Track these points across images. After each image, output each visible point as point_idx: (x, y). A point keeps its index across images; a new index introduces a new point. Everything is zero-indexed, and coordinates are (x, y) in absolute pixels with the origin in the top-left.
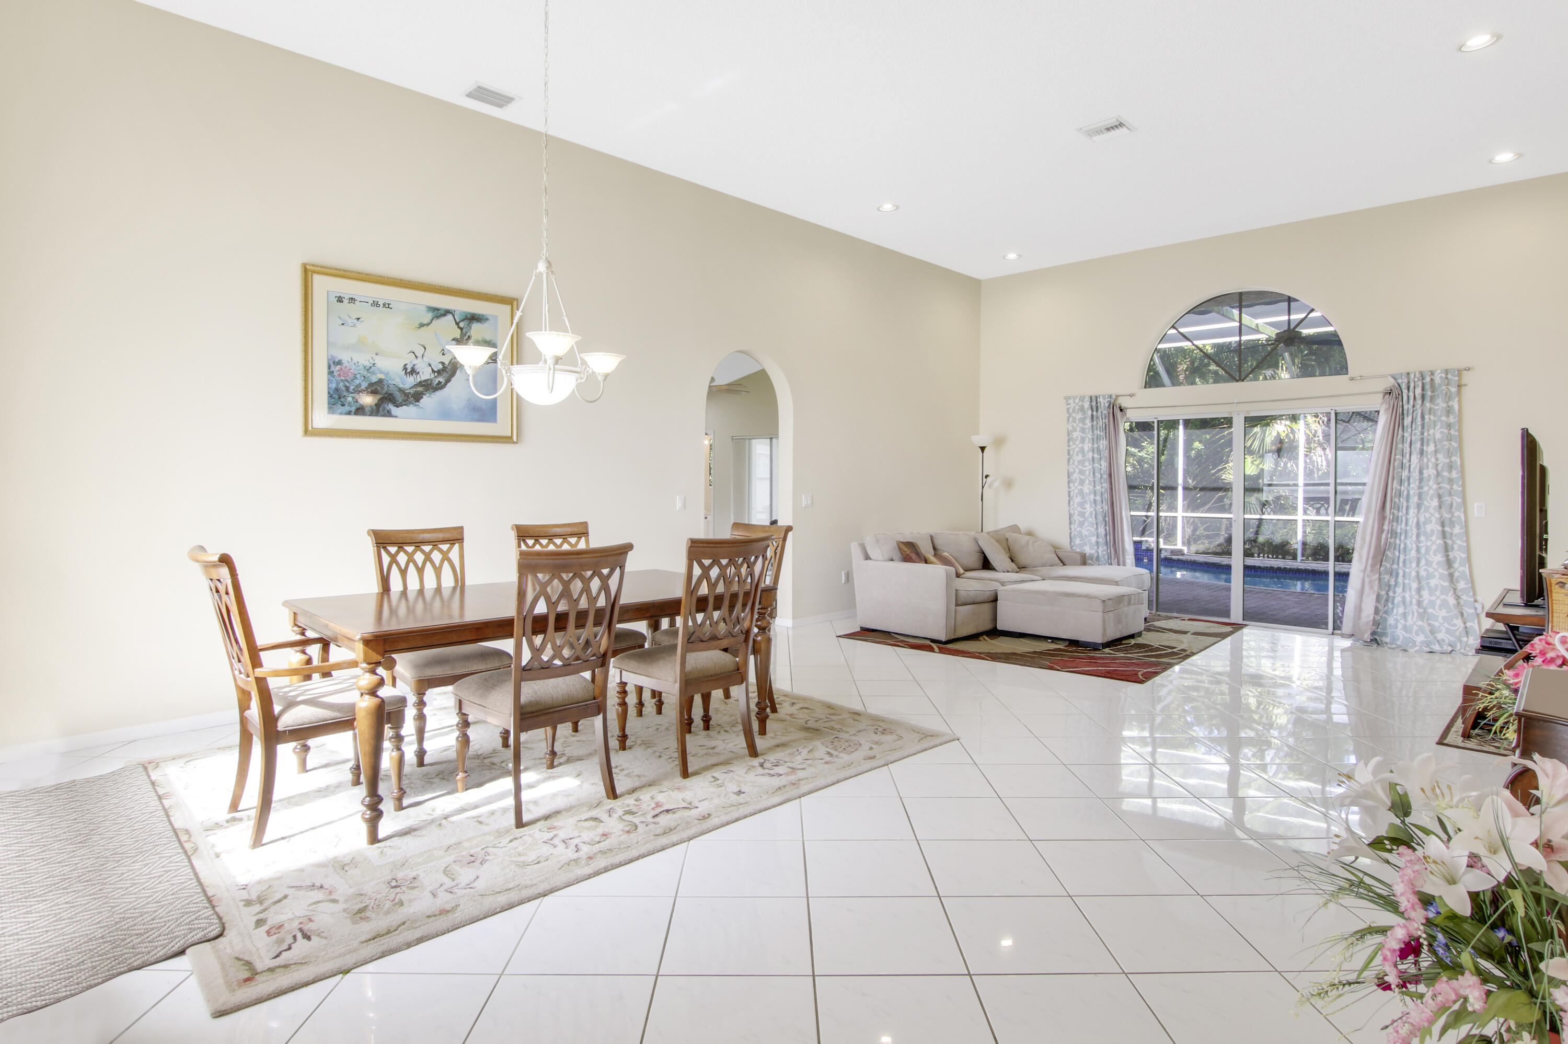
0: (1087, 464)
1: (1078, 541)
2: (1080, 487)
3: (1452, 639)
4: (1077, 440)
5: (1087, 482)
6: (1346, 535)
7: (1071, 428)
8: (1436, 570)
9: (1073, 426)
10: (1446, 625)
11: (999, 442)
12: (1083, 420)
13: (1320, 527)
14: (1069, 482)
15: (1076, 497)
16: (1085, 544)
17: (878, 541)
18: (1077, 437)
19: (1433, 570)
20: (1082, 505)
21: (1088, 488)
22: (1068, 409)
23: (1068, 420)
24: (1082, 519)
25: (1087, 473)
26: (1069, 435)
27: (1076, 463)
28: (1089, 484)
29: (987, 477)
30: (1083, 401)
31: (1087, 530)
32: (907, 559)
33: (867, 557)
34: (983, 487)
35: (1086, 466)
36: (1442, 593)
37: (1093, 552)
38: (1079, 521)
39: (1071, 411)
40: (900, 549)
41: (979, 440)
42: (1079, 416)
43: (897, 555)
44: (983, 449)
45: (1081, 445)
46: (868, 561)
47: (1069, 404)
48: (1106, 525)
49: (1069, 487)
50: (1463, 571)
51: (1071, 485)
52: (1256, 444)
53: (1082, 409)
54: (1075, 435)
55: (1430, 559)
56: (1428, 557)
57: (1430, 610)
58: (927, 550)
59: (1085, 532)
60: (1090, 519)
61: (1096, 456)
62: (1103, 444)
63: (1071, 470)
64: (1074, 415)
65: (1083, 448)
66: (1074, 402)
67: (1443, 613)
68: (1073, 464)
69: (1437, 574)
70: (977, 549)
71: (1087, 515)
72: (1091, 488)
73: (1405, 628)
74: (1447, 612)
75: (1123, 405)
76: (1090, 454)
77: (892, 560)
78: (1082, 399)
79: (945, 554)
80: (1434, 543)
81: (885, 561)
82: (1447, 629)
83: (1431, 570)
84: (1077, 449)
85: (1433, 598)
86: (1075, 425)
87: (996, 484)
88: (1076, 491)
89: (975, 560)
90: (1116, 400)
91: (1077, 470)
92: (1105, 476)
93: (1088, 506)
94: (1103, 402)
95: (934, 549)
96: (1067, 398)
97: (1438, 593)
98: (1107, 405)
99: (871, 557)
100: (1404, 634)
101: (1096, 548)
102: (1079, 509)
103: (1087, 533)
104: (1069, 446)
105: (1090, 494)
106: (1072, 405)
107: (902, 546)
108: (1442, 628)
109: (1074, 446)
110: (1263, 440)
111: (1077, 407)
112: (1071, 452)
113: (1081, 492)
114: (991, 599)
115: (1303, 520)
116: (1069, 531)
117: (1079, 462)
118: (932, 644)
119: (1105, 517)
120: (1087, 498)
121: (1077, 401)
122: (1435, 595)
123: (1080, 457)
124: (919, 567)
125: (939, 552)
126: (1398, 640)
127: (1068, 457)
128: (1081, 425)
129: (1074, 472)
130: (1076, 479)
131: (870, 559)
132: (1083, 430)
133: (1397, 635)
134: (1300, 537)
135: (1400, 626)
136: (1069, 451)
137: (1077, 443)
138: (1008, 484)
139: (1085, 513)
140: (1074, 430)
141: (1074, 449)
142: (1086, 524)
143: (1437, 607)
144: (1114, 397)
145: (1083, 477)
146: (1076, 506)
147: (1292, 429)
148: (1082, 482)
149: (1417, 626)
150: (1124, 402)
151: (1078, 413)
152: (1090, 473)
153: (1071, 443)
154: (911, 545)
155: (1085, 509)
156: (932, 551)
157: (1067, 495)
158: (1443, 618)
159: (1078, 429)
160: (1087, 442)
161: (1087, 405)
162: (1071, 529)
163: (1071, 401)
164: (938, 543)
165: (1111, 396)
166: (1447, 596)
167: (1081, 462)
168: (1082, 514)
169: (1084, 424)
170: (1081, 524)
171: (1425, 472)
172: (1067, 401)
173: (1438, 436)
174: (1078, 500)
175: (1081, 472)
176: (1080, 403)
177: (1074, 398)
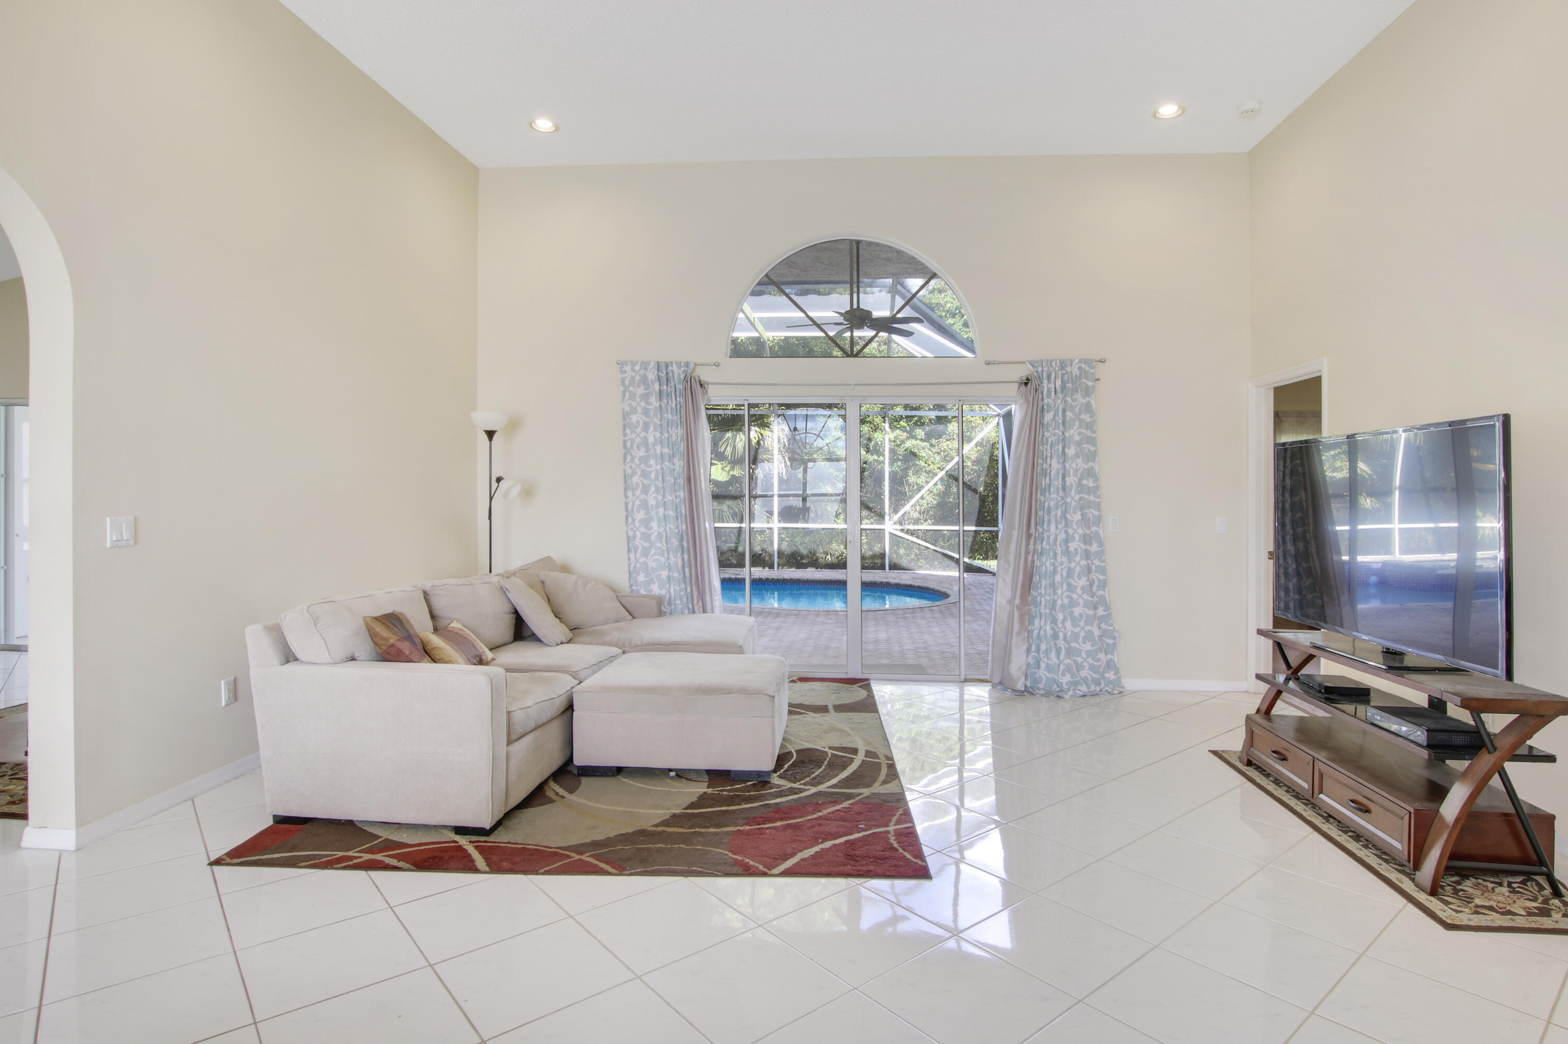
0: (652, 462)
1: (641, 578)
2: (643, 497)
3: (1096, 676)
4: (637, 427)
5: (653, 489)
6: (815, 542)
7: (627, 409)
8: (1080, 596)
9: (630, 405)
10: (1090, 660)
11: (514, 424)
12: (645, 397)
13: (793, 534)
14: (626, 490)
15: (638, 511)
16: (651, 581)
17: (316, 620)
18: (638, 422)
19: (1077, 597)
20: (646, 522)
21: (656, 498)
22: (623, 380)
23: (624, 396)
24: (646, 545)
25: (653, 475)
26: (624, 419)
27: (637, 461)
28: (657, 491)
29: (499, 480)
30: (646, 369)
31: (655, 561)
32: (388, 655)
33: (289, 657)
34: (491, 498)
35: (651, 466)
36: (1086, 623)
37: (664, 592)
38: (643, 547)
39: (627, 382)
40: (373, 635)
41: (485, 418)
42: (641, 390)
43: (364, 647)
44: (490, 434)
45: (643, 434)
46: (291, 667)
47: (625, 372)
48: (683, 553)
49: (626, 497)
50: (1102, 595)
51: (630, 493)
52: (729, 450)
53: (644, 381)
54: (634, 418)
55: (1073, 583)
56: (1070, 581)
57: (1073, 644)
58: (421, 624)
59: (652, 564)
60: (659, 544)
61: (666, 450)
62: (677, 433)
63: (629, 471)
64: (632, 389)
65: (645, 439)
66: (633, 370)
67: (1088, 646)
68: (632, 461)
69: (1081, 601)
70: (508, 608)
71: (653, 538)
72: (660, 497)
73: (1049, 668)
74: (1092, 646)
75: (704, 378)
76: (658, 448)
77: (353, 659)
78: (645, 365)
79: (454, 625)
80: (1078, 564)
81: (335, 663)
82: (1090, 665)
83: (1075, 596)
84: (638, 440)
85: (1077, 630)
86: (634, 404)
87: (515, 492)
88: (637, 503)
89: (503, 628)
90: (694, 369)
91: (639, 471)
92: (681, 481)
93: (654, 525)
94: (678, 373)
95: (433, 616)
96: (621, 364)
97: (1082, 623)
98: (682, 376)
99: (299, 656)
100: (1048, 675)
101: (667, 586)
102: (643, 529)
103: (654, 565)
104: (625, 435)
105: (657, 506)
106: (630, 373)
107: (379, 628)
108: (1085, 664)
109: (634, 436)
110: (734, 447)
111: (638, 378)
112: (629, 444)
113: (645, 505)
114: (562, 709)
115: (779, 528)
116: (628, 562)
117: (640, 459)
118: (458, 838)
119: (682, 539)
120: (653, 513)
121: (637, 368)
122: (1079, 626)
123: (642, 452)
124: (423, 670)
125: (442, 623)
126: (1041, 681)
127: (624, 451)
128: (643, 404)
129: (634, 473)
130: (637, 484)
131: (296, 659)
132: (646, 412)
133: (1040, 676)
134: (776, 546)
135: (1043, 665)
136: (625, 442)
137: (639, 430)
138: (528, 492)
139: (650, 535)
140: (634, 411)
141: (633, 441)
142: (653, 551)
143: (1080, 640)
144: (692, 366)
145: (646, 482)
146: (637, 524)
147: (762, 435)
148: (645, 490)
149: (1064, 664)
150: (704, 374)
151: (639, 386)
152: (656, 475)
153: (628, 431)
154: (393, 620)
155: (651, 528)
156: (429, 623)
157: (624, 510)
158: (1087, 652)
159: (639, 410)
160: (652, 429)
161: (651, 376)
162: (629, 559)
163: (628, 368)
164: (440, 605)
165: (687, 364)
166: (1092, 626)
167: (645, 460)
168: (646, 537)
169: (647, 403)
170: (646, 552)
171: (1067, 479)
172: (622, 367)
173: (1077, 438)
174: (641, 515)
175: (645, 474)
176: (642, 372)
177: (633, 364)
